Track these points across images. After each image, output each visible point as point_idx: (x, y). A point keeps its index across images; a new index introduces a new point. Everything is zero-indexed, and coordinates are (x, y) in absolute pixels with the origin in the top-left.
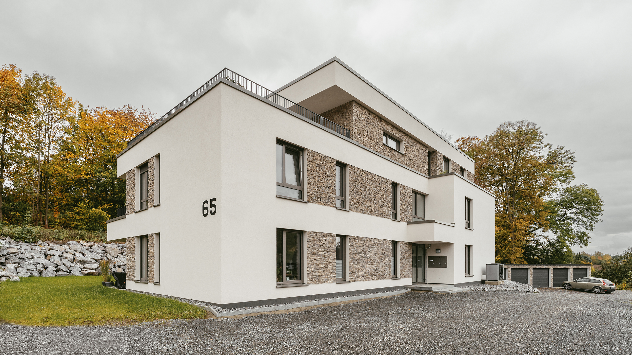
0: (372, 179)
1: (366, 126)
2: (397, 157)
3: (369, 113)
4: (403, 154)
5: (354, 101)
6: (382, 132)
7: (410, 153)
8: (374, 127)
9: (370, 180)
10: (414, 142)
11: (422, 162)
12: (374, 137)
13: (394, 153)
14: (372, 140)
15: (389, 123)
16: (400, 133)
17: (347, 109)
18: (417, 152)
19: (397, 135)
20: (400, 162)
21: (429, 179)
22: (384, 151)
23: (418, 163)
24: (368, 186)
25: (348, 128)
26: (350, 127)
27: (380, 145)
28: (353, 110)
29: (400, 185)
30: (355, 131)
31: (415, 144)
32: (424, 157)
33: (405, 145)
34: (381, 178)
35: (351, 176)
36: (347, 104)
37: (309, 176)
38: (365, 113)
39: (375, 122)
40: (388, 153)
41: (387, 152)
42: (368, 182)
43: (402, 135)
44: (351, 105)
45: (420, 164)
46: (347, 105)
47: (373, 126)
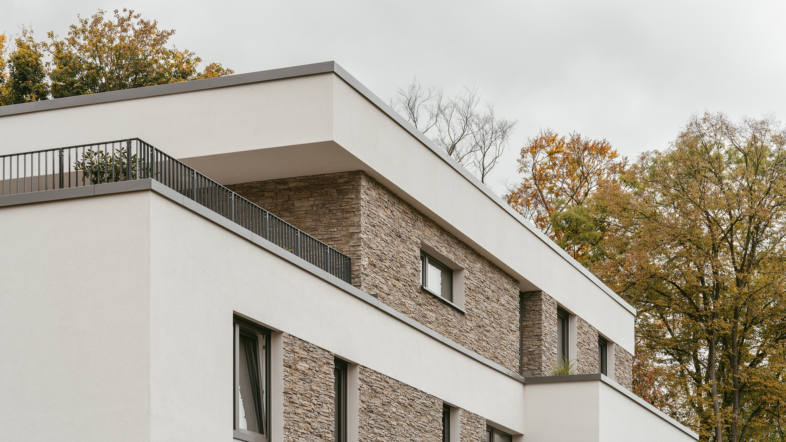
0: (404, 402)
1: (386, 241)
2: (450, 324)
3: (392, 200)
4: (462, 313)
5: (363, 172)
6: (418, 253)
7: (478, 307)
8: (403, 241)
9: (399, 403)
10: (487, 269)
11: (505, 331)
12: (403, 271)
13: (444, 311)
14: (398, 280)
15: (434, 222)
16: (456, 247)
17: (341, 192)
18: (494, 299)
19: (451, 256)
20: (457, 339)
21: (524, 384)
22: (423, 310)
23: (497, 334)
24: (395, 423)
25: (346, 250)
26: (352, 249)
27: (415, 293)
28: (358, 198)
29: (460, 412)
30: (365, 262)
31: (489, 275)
32: (510, 313)
33: (467, 282)
34: (420, 394)
35: (363, 398)
36: (341, 175)
37: (287, 408)
38: (385, 204)
39: (404, 224)
40: (431, 314)
41: (429, 313)
42: (394, 410)
43: (461, 253)
44: (354, 183)
45: (502, 338)
46: (341, 181)
47: (400, 237)
